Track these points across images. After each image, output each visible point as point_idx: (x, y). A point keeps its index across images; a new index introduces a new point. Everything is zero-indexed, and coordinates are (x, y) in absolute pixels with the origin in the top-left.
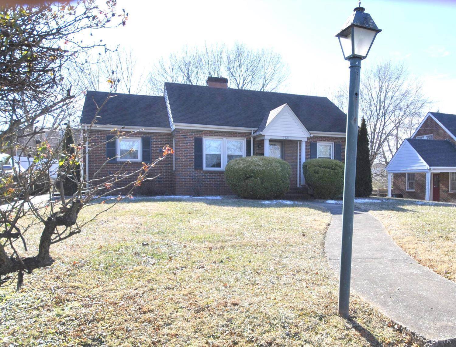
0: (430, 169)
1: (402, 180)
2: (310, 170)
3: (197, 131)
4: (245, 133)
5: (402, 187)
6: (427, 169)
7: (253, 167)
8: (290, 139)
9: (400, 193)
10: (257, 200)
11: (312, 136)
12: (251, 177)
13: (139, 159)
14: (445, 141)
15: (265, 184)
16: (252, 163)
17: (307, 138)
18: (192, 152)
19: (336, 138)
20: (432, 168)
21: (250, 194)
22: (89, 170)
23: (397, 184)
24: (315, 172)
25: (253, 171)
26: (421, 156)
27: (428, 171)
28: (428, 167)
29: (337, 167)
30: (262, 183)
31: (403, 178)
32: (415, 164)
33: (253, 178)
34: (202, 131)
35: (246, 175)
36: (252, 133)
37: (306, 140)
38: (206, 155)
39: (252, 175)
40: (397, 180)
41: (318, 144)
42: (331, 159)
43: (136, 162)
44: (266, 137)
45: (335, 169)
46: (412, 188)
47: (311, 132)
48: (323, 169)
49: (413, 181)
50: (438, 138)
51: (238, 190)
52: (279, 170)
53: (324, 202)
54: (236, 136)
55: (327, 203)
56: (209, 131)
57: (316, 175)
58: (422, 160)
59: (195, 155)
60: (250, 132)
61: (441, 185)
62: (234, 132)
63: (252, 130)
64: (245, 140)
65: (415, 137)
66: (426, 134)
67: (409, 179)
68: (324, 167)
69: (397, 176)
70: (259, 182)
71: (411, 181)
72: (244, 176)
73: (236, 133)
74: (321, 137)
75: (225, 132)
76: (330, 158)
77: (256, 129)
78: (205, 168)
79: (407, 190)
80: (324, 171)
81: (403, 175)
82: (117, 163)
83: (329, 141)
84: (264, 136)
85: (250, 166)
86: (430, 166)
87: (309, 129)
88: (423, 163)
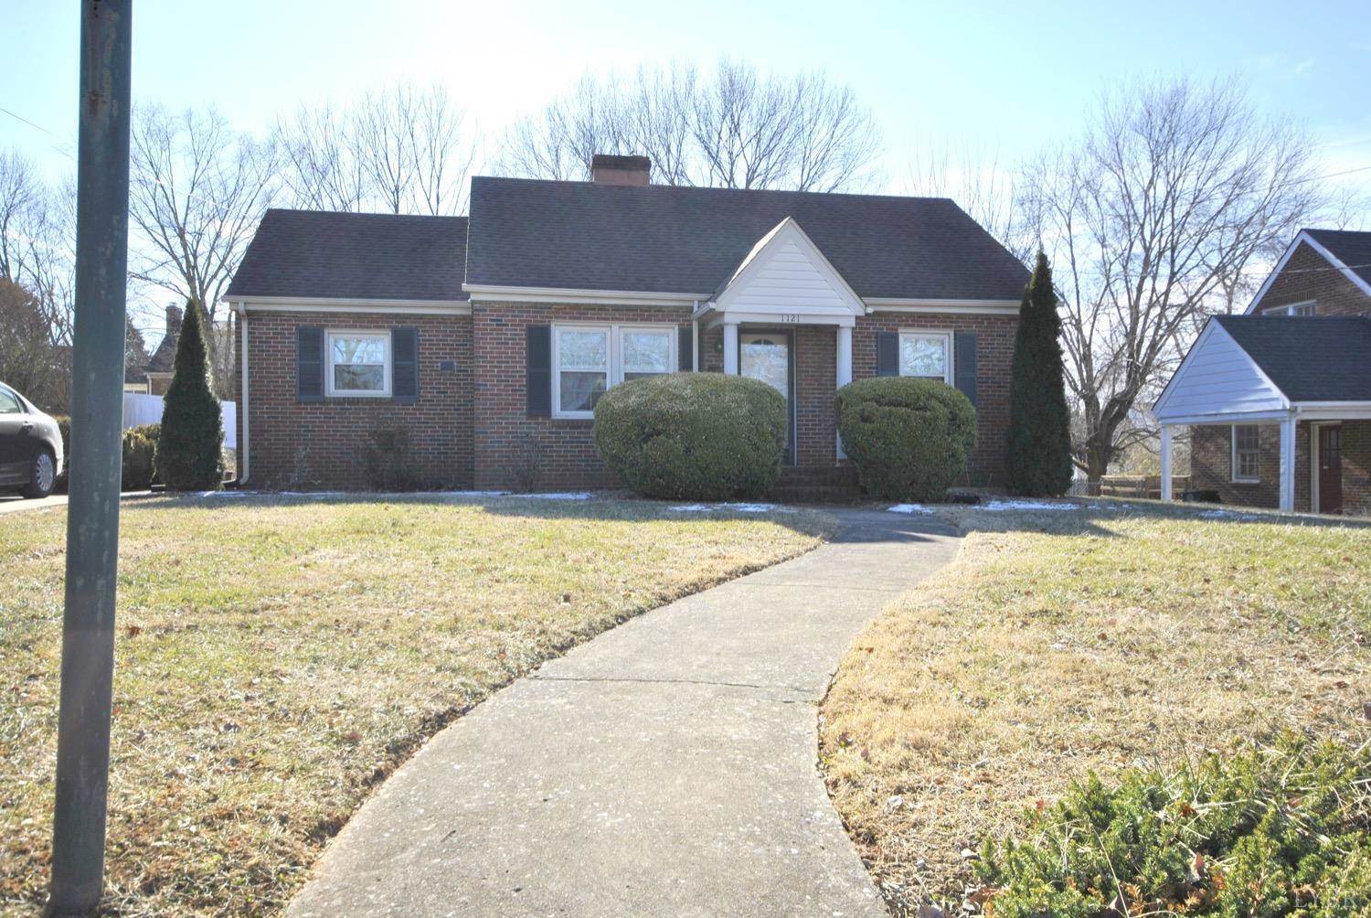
0: (1293, 411)
1: (1219, 448)
2: (848, 411)
3: (535, 305)
4: (676, 310)
5: (1220, 468)
6: (1284, 410)
7: (664, 405)
8: (803, 321)
9: (1213, 487)
10: (664, 503)
11: (870, 310)
12: (658, 433)
13: (386, 390)
14: (1354, 320)
15: (697, 454)
16: (662, 391)
17: (857, 318)
18: (521, 367)
19: (959, 316)
20: (1301, 405)
21: (659, 484)
22: (250, 422)
23: (1204, 461)
24: (865, 419)
25: (662, 416)
26: (1264, 369)
27: (1285, 414)
28: (1288, 404)
29: (934, 403)
30: (687, 450)
31: (1221, 441)
32: (1246, 395)
33: (662, 438)
34: (548, 306)
35: (643, 428)
36: (695, 309)
37: (852, 323)
38: (563, 374)
39: (660, 427)
40: (1202, 447)
41: (901, 338)
42: (946, 380)
43: (376, 399)
44: (727, 318)
45: (924, 408)
46: (1251, 473)
47: (867, 300)
48: (887, 408)
49: (1255, 451)
50: (1334, 311)
51: (627, 471)
52: (744, 411)
53: (884, 510)
54: (648, 319)
55: (892, 512)
56: (568, 304)
57: (868, 427)
58: (1268, 383)
59: (530, 377)
60: (690, 304)
61: (1345, 461)
62: (641, 308)
63: (692, 299)
64: (677, 328)
65: (1257, 310)
66: (1293, 301)
67: (1240, 445)
68: (890, 404)
69: (1205, 435)
70: (680, 448)
71: (1247, 451)
72: (637, 430)
73: (649, 308)
74: (911, 315)
75: (617, 308)
76: (943, 379)
77: (703, 296)
78: (558, 412)
79: (1234, 480)
80: (890, 412)
81: (1221, 431)
82: (325, 401)
83: (938, 327)
84: (722, 314)
85: (653, 401)
86: (1292, 399)
87: (861, 291)
88: (1268, 390)
